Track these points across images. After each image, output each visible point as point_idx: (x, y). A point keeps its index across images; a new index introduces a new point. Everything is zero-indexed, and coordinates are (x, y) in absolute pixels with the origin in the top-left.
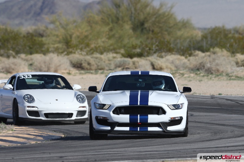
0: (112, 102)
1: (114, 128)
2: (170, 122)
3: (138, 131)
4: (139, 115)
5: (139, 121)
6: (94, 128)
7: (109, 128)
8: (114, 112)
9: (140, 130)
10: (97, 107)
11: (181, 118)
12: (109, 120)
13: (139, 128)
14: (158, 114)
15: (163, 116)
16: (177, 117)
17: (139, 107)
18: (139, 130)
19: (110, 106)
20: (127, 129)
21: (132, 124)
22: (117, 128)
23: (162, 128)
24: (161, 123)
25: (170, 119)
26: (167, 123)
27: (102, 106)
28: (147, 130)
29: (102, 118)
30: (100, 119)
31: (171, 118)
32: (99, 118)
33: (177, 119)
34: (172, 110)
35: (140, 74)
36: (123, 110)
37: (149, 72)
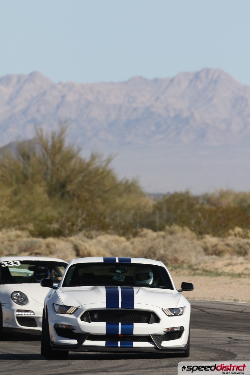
0: (80, 303)
1: (83, 341)
2: (166, 334)
3: (118, 347)
4: (120, 324)
5: (120, 333)
6: (52, 342)
7: (75, 342)
8: (82, 319)
9: (122, 346)
10: (57, 311)
11: (182, 330)
12: (75, 330)
13: (119, 343)
14: (148, 322)
15: (155, 325)
16: (176, 328)
17: (120, 311)
18: (119, 345)
19: (77, 308)
20: (102, 343)
21: (110, 336)
22: (87, 343)
23: (153, 343)
24: (153, 335)
25: (166, 330)
26: (161, 336)
27: (65, 309)
28: (131, 346)
29: (64, 327)
30: (62, 329)
31: (168, 329)
32: (60, 326)
33: (176, 330)
34: (169, 316)
35: (117, 261)
36: (96, 316)
37: (130, 260)
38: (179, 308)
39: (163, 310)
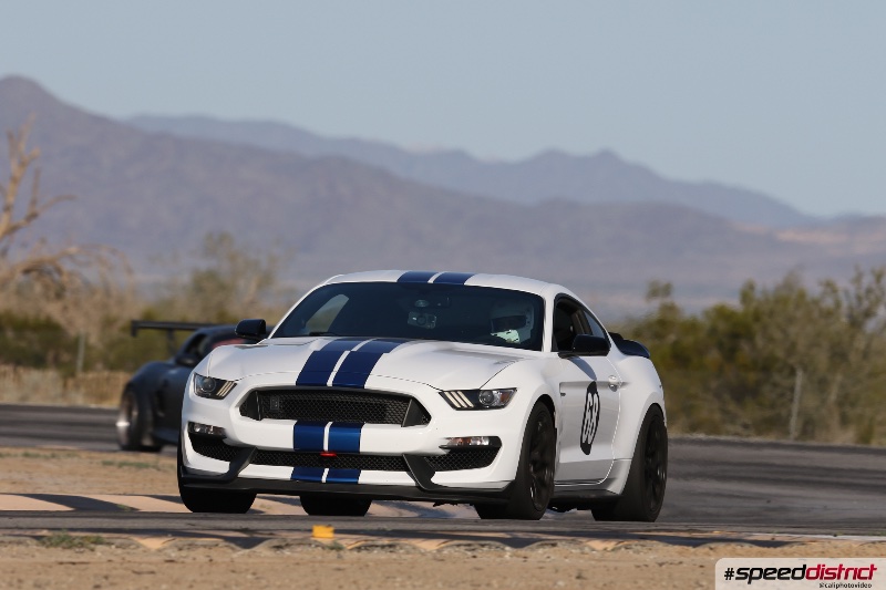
1: (241, 467)
2: (447, 454)
3: (320, 482)
4: (328, 425)
5: (326, 448)
6: (184, 468)
7: (224, 467)
8: (244, 410)
9: (331, 480)
10: (197, 390)
11: (496, 443)
12: (227, 437)
13: (327, 470)
14: (400, 422)
15: (415, 429)
16: (478, 438)
17: (330, 391)
18: (324, 479)
19: (235, 384)
21: (302, 455)
23: (412, 476)
24: (407, 455)
25: (446, 443)
26: (433, 457)
27: (215, 386)
28: (354, 480)
30: (201, 434)
32: (197, 430)
33: (477, 443)
34: (462, 409)
35: (431, 281)
36: (276, 404)
37: (467, 277)
38: (490, 391)
39: (442, 393)
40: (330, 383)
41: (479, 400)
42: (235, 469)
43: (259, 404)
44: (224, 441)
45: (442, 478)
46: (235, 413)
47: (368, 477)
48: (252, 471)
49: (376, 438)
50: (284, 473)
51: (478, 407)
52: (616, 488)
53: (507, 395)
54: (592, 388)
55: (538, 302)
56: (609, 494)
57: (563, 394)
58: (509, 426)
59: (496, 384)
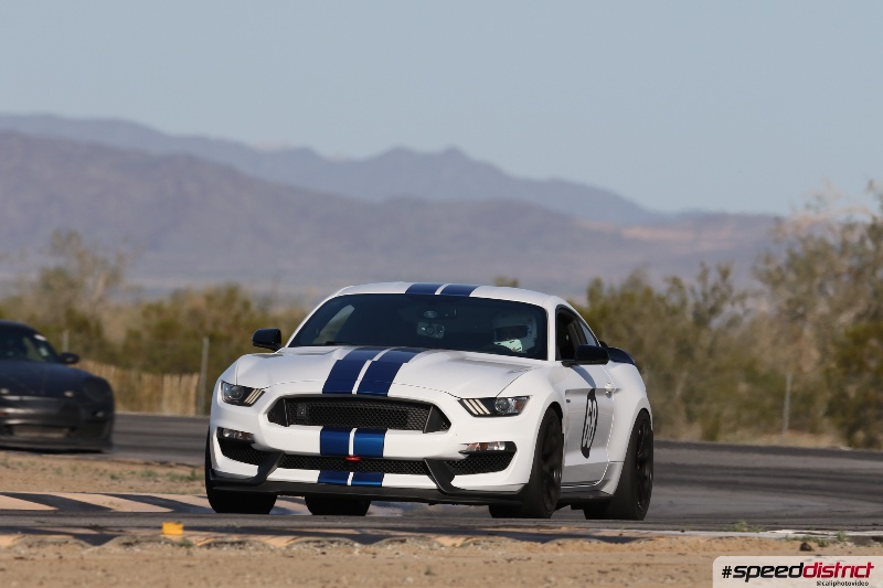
0: (269, 380)
1: (269, 471)
2: (466, 459)
3: (346, 485)
4: (353, 431)
5: (351, 452)
6: (213, 471)
7: (253, 471)
8: (272, 417)
9: (356, 483)
10: (225, 398)
11: (510, 448)
13: (350, 475)
14: (421, 428)
16: (496, 444)
17: (353, 400)
18: (350, 482)
19: (263, 393)
21: (329, 459)
23: (433, 479)
24: (432, 459)
25: (465, 448)
26: (453, 462)
27: (243, 394)
28: (378, 484)
29: (234, 435)
30: (230, 439)
32: (226, 435)
33: (494, 448)
34: (479, 416)
35: (438, 293)
36: (303, 411)
37: (471, 290)
38: (506, 399)
39: (461, 401)
40: (355, 391)
41: (495, 407)
42: (263, 472)
43: (287, 411)
44: (254, 446)
45: (462, 482)
46: (263, 419)
47: (391, 480)
48: (279, 474)
49: (399, 444)
50: (311, 476)
51: (494, 414)
52: (610, 489)
53: (521, 402)
54: (592, 395)
55: (541, 313)
56: (602, 495)
57: (568, 401)
58: (522, 432)
59: (510, 392)
